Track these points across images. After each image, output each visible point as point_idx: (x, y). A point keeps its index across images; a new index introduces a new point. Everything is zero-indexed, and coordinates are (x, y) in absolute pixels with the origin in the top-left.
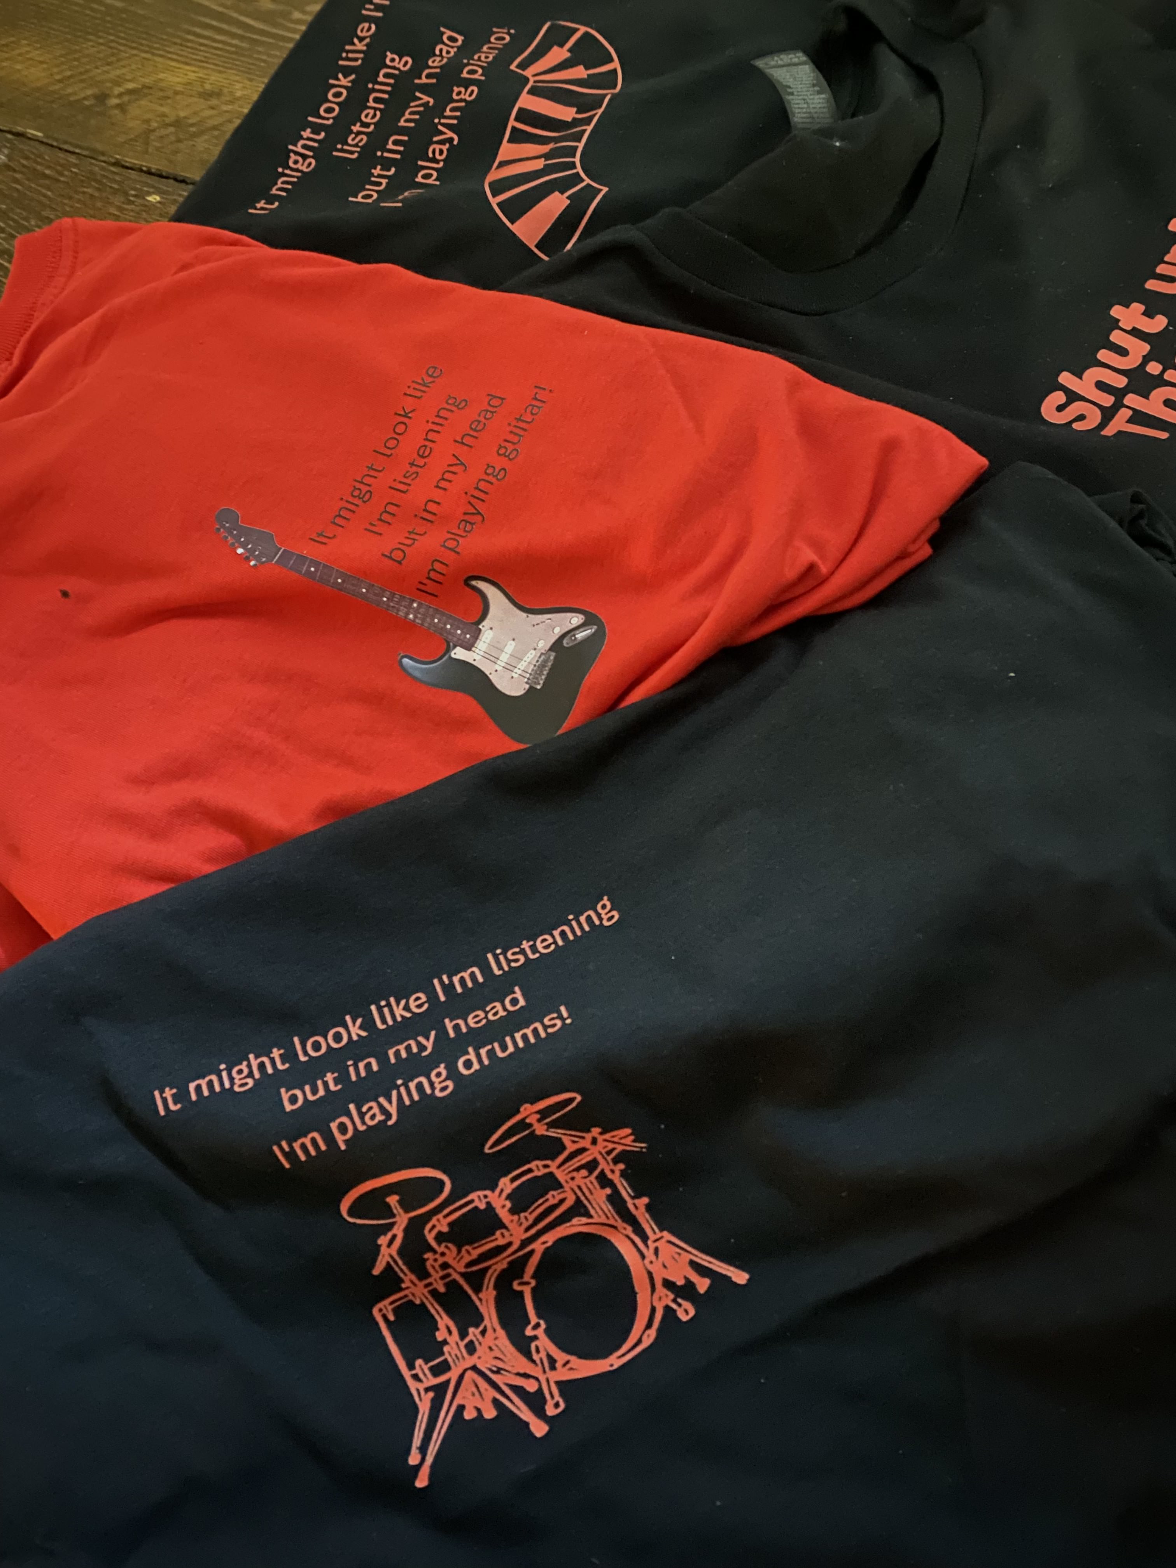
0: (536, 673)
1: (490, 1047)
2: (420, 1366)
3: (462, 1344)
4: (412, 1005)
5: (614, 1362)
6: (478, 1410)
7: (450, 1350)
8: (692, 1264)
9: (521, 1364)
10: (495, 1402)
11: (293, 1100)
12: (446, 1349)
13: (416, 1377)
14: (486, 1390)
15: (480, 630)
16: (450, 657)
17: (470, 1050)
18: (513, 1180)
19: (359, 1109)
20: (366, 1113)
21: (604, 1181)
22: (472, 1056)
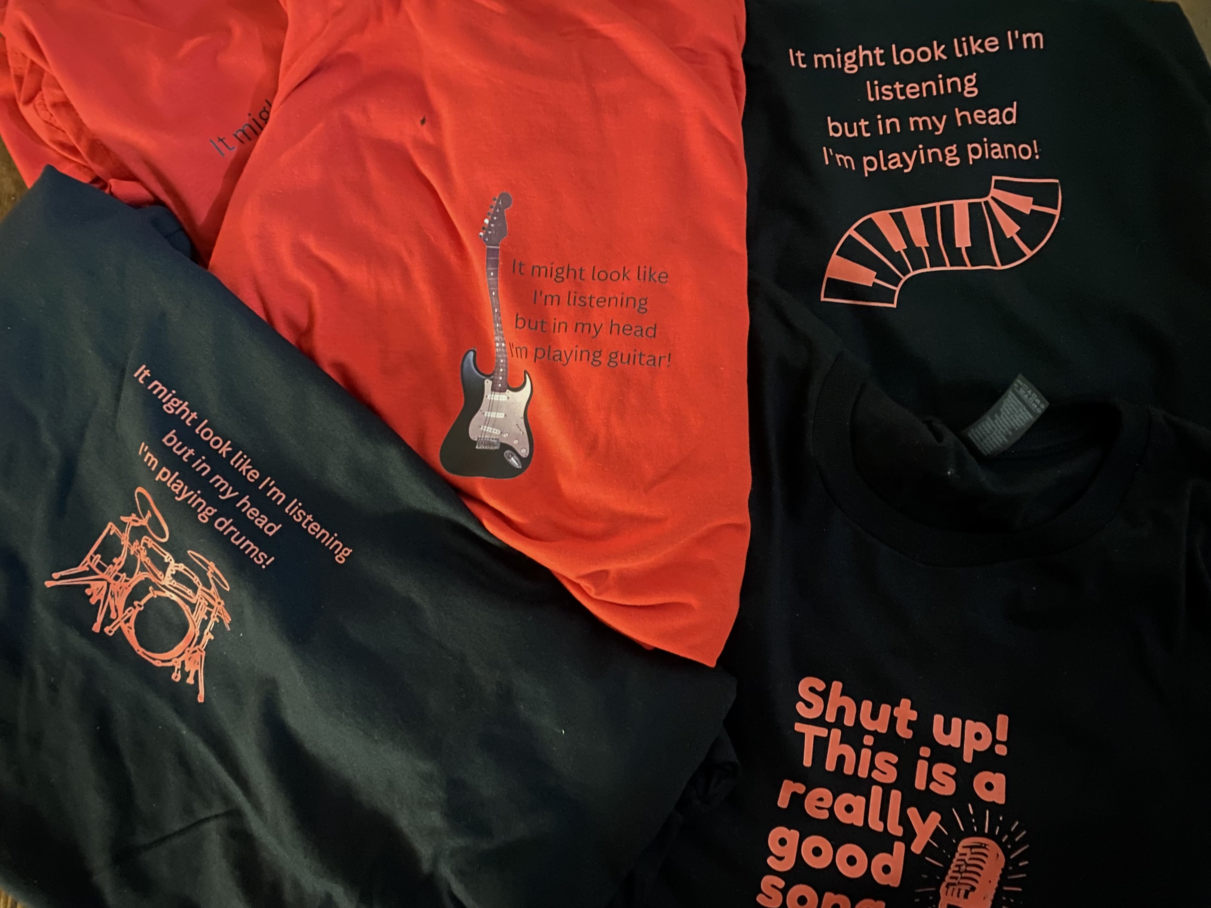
0: (486, 441)
1: (236, 530)
2: (98, 558)
3: (116, 573)
4: (251, 473)
5: (140, 651)
6: (92, 595)
7: (111, 569)
8: (197, 672)
9: (121, 605)
10: (99, 601)
11: (170, 440)
12: (111, 566)
13: (92, 558)
14: (102, 594)
15: (505, 391)
16: (484, 380)
17: (231, 520)
18: (185, 570)
19: (177, 478)
20: (177, 483)
21: (208, 613)
22: (227, 523)
